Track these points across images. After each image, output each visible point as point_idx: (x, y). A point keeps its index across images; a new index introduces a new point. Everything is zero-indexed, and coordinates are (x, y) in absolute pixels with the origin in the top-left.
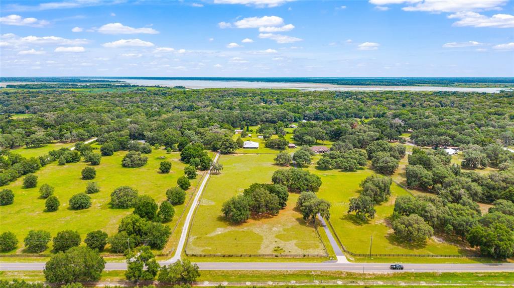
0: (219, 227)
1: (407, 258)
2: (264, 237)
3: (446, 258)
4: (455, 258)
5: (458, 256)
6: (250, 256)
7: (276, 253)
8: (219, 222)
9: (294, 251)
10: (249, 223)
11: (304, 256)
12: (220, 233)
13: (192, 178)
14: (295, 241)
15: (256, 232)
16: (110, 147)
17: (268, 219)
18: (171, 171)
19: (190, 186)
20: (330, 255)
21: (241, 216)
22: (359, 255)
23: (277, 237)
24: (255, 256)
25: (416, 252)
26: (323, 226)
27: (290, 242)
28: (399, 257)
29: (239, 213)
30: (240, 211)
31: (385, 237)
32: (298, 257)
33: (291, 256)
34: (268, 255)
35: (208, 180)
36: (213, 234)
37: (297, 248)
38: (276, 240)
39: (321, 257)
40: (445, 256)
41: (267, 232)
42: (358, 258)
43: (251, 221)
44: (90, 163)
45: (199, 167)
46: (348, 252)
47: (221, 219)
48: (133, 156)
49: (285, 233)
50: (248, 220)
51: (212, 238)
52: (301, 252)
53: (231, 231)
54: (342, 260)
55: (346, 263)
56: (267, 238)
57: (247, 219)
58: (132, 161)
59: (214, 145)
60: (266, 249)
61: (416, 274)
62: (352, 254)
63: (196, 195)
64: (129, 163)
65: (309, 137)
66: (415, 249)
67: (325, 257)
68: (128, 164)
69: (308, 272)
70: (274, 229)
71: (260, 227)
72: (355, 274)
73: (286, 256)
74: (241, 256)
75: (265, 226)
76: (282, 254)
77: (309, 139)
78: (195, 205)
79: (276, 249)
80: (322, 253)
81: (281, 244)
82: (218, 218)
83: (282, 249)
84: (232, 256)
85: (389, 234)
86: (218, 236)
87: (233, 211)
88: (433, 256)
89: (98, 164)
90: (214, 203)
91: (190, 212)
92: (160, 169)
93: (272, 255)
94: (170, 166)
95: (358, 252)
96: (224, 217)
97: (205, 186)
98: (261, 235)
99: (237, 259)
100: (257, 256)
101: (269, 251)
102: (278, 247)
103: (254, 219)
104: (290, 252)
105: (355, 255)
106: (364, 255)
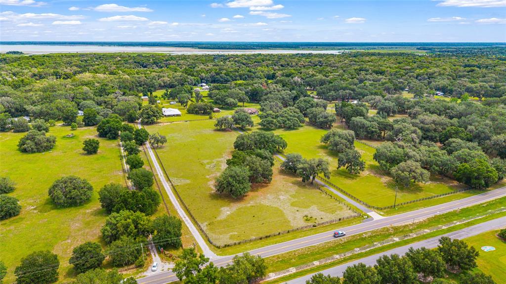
0: (222, 207)
1: (421, 203)
2: (281, 208)
3: (447, 196)
4: (453, 194)
5: (454, 193)
6: (288, 232)
8: (216, 201)
9: (325, 217)
10: (250, 196)
11: (340, 220)
12: (228, 213)
14: (315, 207)
15: (268, 205)
17: (266, 188)
18: (99, 151)
20: (361, 214)
22: (385, 208)
23: (293, 205)
24: (293, 230)
25: (421, 195)
26: (323, 186)
28: (415, 203)
31: (385, 186)
32: (335, 222)
33: (327, 222)
34: (306, 227)
35: (157, 156)
36: (223, 216)
37: (323, 213)
38: (296, 208)
39: (355, 217)
40: (446, 194)
41: (277, 202)
42: (385, 211)
46: (373, 207)
47: (214, 197)
49: (296, 200)
52: (333, 217)
53: (240, 209)
54: (375, 215)
55: (381, 218)
56: (284, 209)
60: (296, 221)
61: (443, 215)
62: (378, 209)
64: (32, 147)
65: (232, 100)
66: (418, 193)
67: (358, 217)
68: (32, 149)
69: (360, 235)
70: (281, 197)
71: (265, 198)
72: (400, 227)
73: (322, 223)
74: (279, 234)
76: (317, 222)
77: (233, 102)
78: (168, 187)
79: (305, 218)
80: (352, 213)
81: (306, 212)
82: (210, 196)
83: (312, 217)
84: (269, 236)
85: (385, 183)
86: (230, 217)
88: (438, 196)
90: (188, 181)
92: (84, 149)
93: (310, 226)
95: (380, 206)
97: (161, 163)
98: (275, 206)
99: (278, 239)
100: (296, 231)
101: (302, 223)
102: (306, 216)
104: (322, 218)
105: (381, 209)
106: (388, 207)
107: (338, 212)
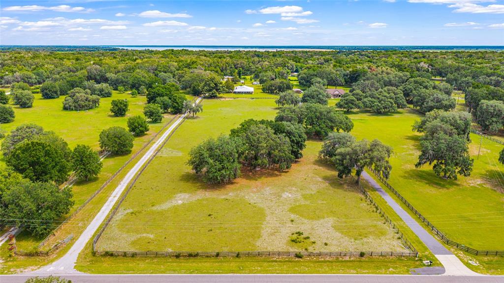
0: (181, 192)
2: (267, 212)
7: (295, 249)
8: (182, 183)
9: (334, 242)
10: (238, 185)
11: (362, 255)
12: (180, 202)
13: (155, 121)
14: (330, 221)
15: (252, 202)
16: (52, 87)
19: (147, 130)
20: (420, 254)
21: (223, 171)
22: (487, 254)
23: (293, 210)
24: (248, 255)
27: (322, 221)
29: (219, 166)
30: (221, 161)
32: (347, 258)
33: (330, 254)
34: (279, 254)
35: (180, 125)
36: (166, 206)
37: (338, 234)
38: (293, 216)
39: (400, 257)
41: (272, 201)
42: (486, 259)
43: (241, 182)
44: (19, 106)
45: (169, 110)
47: (187, 178)
48: (77, 94)
49: (308, 203)
50: (238, 180)
51: (161, 213)
52: (352, 246)
53: (203, 200)
56: (273, 213)
57: (235, 178)
58: (75, 102)
59: (194, 87)
60: (274, 237)
62: (467, 250)
63: (154, 143)
67: (408, 258)
70: (286, 195)
71: (258, 191)
73: (320, 254)
74: (218, 255)
75: (268, 190)
76: (311, 249)
78: (149, 157)
79: (295, 236)
80: (399, 248)
81: (305, 226)
82: (183, 176)
83: (308, 238)
86: (176, 209)
87: (207, 163)
89: (30, 107)
90: (179, 154)
91: (135, 167)
93: (288, 254)
94: (126, 106)
95: (476, 245)
96: (194, 175)
97: (173, 132)
98: (261, 205)
100: (255, 256)
101: (279, 244)
102: (299, 234)
103: (247, 177)
104: (326, 244)
105: (477, 253)
106: (497, 253)
107: (371, 239)
